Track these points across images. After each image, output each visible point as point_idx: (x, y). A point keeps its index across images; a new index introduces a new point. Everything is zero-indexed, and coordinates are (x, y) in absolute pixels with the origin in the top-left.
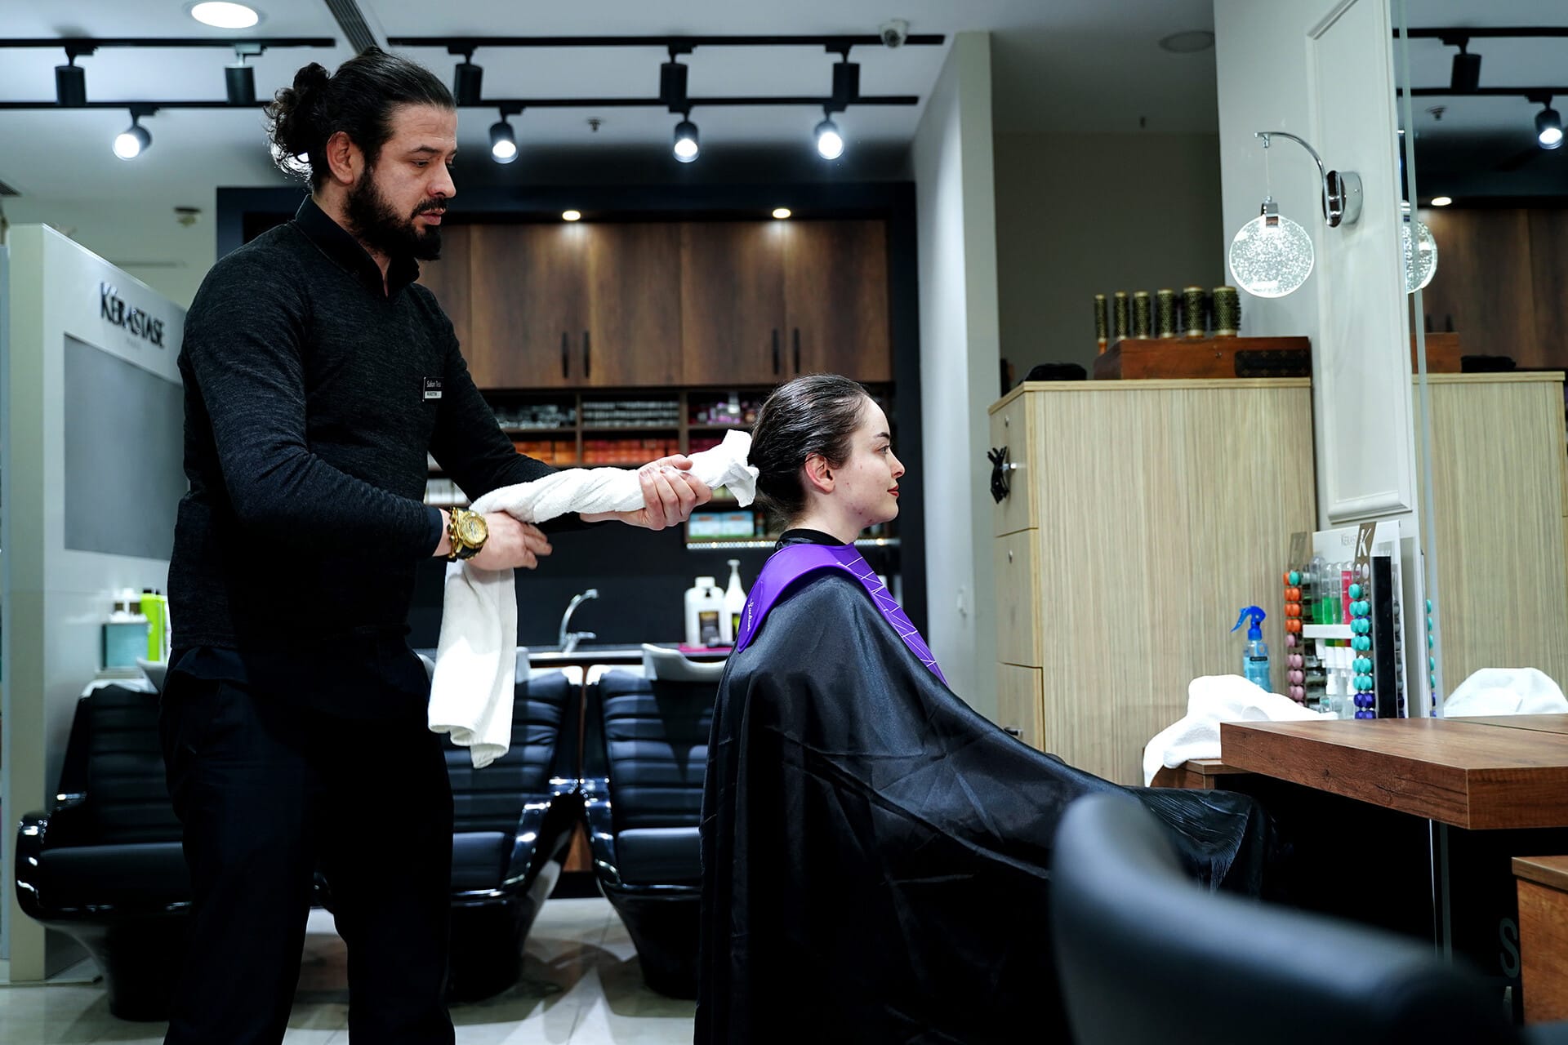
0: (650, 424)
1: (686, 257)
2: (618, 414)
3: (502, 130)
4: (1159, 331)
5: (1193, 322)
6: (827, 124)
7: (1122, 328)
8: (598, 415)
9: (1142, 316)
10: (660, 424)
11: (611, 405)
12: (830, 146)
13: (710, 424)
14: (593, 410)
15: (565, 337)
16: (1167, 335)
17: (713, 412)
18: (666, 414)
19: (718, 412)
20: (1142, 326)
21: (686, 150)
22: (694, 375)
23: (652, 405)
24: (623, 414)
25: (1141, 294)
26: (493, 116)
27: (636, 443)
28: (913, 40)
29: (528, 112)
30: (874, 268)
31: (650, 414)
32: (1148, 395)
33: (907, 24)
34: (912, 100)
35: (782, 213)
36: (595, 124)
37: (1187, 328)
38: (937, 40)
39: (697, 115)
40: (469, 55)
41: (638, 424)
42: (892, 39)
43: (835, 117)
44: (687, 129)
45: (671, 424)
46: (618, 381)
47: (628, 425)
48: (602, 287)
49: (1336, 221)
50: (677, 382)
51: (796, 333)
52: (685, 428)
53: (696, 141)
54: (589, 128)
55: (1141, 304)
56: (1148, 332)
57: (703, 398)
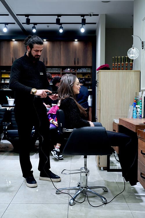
0: (56, 72)
1: (62, 46)
2: (51, 70)
3: (34, 27)
4: (122, 62)
5: (126, 61)
6: (82, 27)
7: (116, 62)
8: (49, 70)
9: (119, 60)
10: (58, 72)
11: (51, 69)
12: (83, 30)
13: (65, 72)
14: (48, 69)
15: (44, 58)
16: (123, 63)
17: (66, 70)
18: (59, 70)
19: (67, 70)
20: (119, 62)
21: (61, 31)
22: (63, 65)
23: (57, 69)
24: (52, 70)
25: (119, 57)
26: (33, 25)
27: (54, 75)
28: (94, 15)
29: (38, 25)
30: (90, 49)
31: (56, 70)
32: (117, 73)
33: (93, 13)
34: (95, 23)
35: (76, 40)
36: (48, 26)
37: (125, 62)
38: (98, 15)
39: (63, 25)
40: (28, 17)
41: (54, 72)
42: (91, 15)
43: (83, 26)
44: (61, 27)
45: (59, 72)
46: (52, 65)
47: (53, 72)
48: (49, 51)
49: (143, 48)
50: (60, 66)
51: (78, 58)
52: (61, 72)
53: (63, 30)
54: (47, 27)
55: (119, 58)
56: (120, 62)
57: (64, 68)
